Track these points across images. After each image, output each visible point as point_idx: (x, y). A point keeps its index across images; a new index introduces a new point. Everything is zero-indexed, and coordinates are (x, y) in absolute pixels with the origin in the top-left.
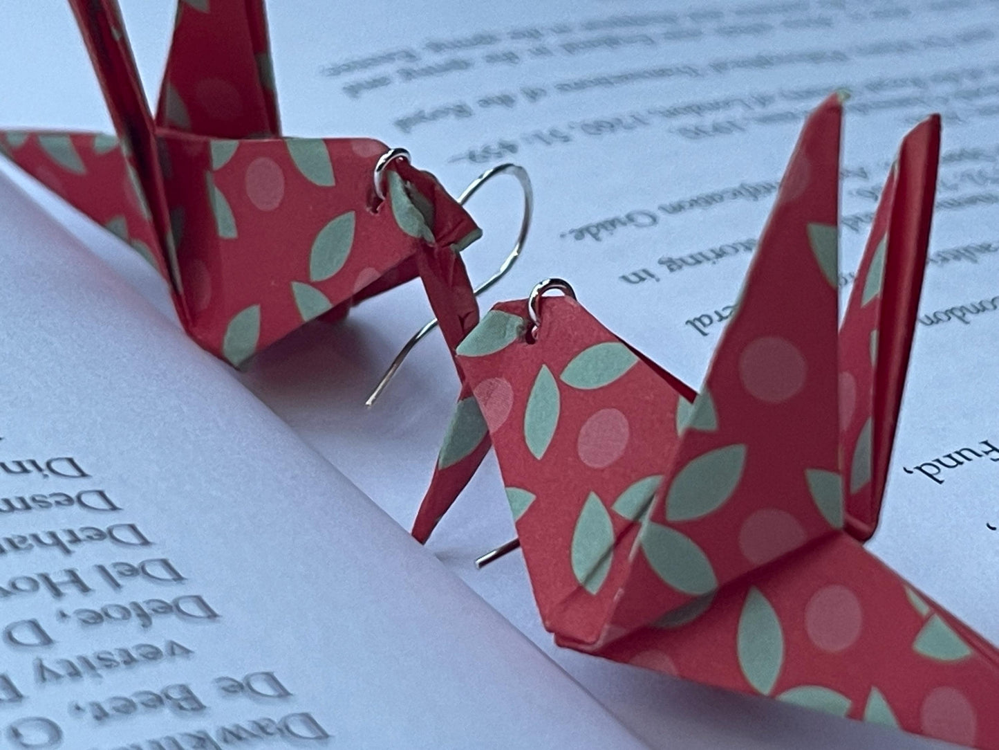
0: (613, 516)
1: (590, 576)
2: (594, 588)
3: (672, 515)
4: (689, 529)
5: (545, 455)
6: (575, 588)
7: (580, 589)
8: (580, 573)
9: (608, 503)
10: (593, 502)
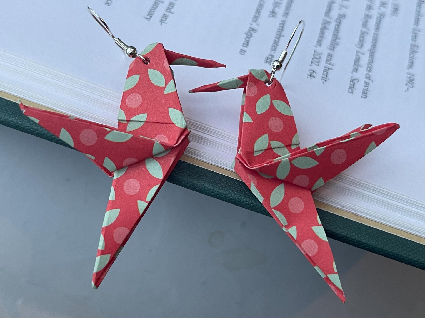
0: (269, 144)
1: (256, 151)
2: (256, 154)
3: (293, 162)
4: (292, 166)
5: (260, 114)
6: (252, 151)
7: (253, 152)
8: (255, 149)
9: (270, 139)
10: (266, 136)
